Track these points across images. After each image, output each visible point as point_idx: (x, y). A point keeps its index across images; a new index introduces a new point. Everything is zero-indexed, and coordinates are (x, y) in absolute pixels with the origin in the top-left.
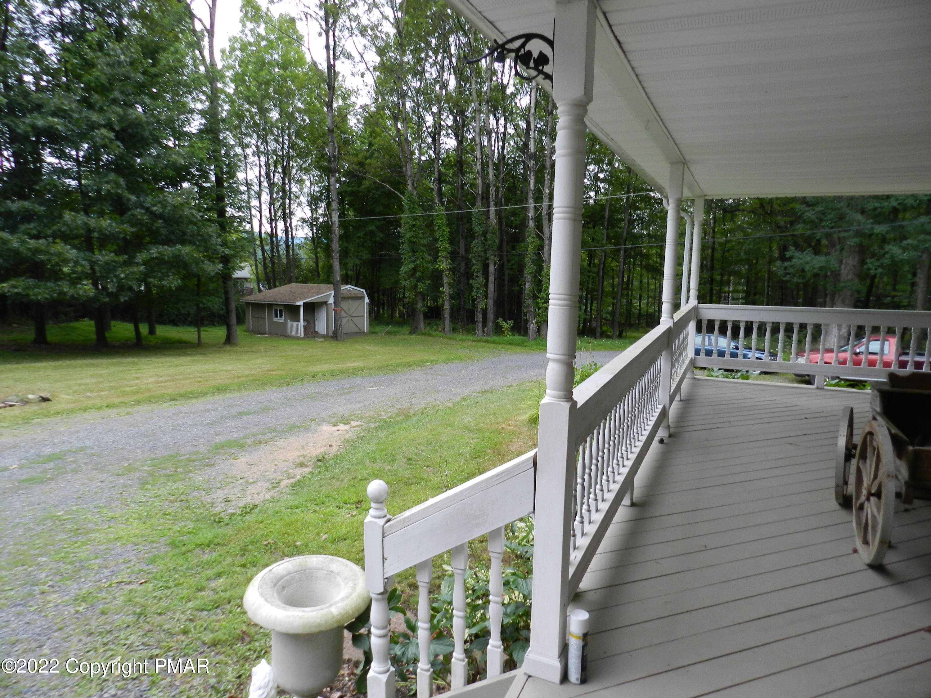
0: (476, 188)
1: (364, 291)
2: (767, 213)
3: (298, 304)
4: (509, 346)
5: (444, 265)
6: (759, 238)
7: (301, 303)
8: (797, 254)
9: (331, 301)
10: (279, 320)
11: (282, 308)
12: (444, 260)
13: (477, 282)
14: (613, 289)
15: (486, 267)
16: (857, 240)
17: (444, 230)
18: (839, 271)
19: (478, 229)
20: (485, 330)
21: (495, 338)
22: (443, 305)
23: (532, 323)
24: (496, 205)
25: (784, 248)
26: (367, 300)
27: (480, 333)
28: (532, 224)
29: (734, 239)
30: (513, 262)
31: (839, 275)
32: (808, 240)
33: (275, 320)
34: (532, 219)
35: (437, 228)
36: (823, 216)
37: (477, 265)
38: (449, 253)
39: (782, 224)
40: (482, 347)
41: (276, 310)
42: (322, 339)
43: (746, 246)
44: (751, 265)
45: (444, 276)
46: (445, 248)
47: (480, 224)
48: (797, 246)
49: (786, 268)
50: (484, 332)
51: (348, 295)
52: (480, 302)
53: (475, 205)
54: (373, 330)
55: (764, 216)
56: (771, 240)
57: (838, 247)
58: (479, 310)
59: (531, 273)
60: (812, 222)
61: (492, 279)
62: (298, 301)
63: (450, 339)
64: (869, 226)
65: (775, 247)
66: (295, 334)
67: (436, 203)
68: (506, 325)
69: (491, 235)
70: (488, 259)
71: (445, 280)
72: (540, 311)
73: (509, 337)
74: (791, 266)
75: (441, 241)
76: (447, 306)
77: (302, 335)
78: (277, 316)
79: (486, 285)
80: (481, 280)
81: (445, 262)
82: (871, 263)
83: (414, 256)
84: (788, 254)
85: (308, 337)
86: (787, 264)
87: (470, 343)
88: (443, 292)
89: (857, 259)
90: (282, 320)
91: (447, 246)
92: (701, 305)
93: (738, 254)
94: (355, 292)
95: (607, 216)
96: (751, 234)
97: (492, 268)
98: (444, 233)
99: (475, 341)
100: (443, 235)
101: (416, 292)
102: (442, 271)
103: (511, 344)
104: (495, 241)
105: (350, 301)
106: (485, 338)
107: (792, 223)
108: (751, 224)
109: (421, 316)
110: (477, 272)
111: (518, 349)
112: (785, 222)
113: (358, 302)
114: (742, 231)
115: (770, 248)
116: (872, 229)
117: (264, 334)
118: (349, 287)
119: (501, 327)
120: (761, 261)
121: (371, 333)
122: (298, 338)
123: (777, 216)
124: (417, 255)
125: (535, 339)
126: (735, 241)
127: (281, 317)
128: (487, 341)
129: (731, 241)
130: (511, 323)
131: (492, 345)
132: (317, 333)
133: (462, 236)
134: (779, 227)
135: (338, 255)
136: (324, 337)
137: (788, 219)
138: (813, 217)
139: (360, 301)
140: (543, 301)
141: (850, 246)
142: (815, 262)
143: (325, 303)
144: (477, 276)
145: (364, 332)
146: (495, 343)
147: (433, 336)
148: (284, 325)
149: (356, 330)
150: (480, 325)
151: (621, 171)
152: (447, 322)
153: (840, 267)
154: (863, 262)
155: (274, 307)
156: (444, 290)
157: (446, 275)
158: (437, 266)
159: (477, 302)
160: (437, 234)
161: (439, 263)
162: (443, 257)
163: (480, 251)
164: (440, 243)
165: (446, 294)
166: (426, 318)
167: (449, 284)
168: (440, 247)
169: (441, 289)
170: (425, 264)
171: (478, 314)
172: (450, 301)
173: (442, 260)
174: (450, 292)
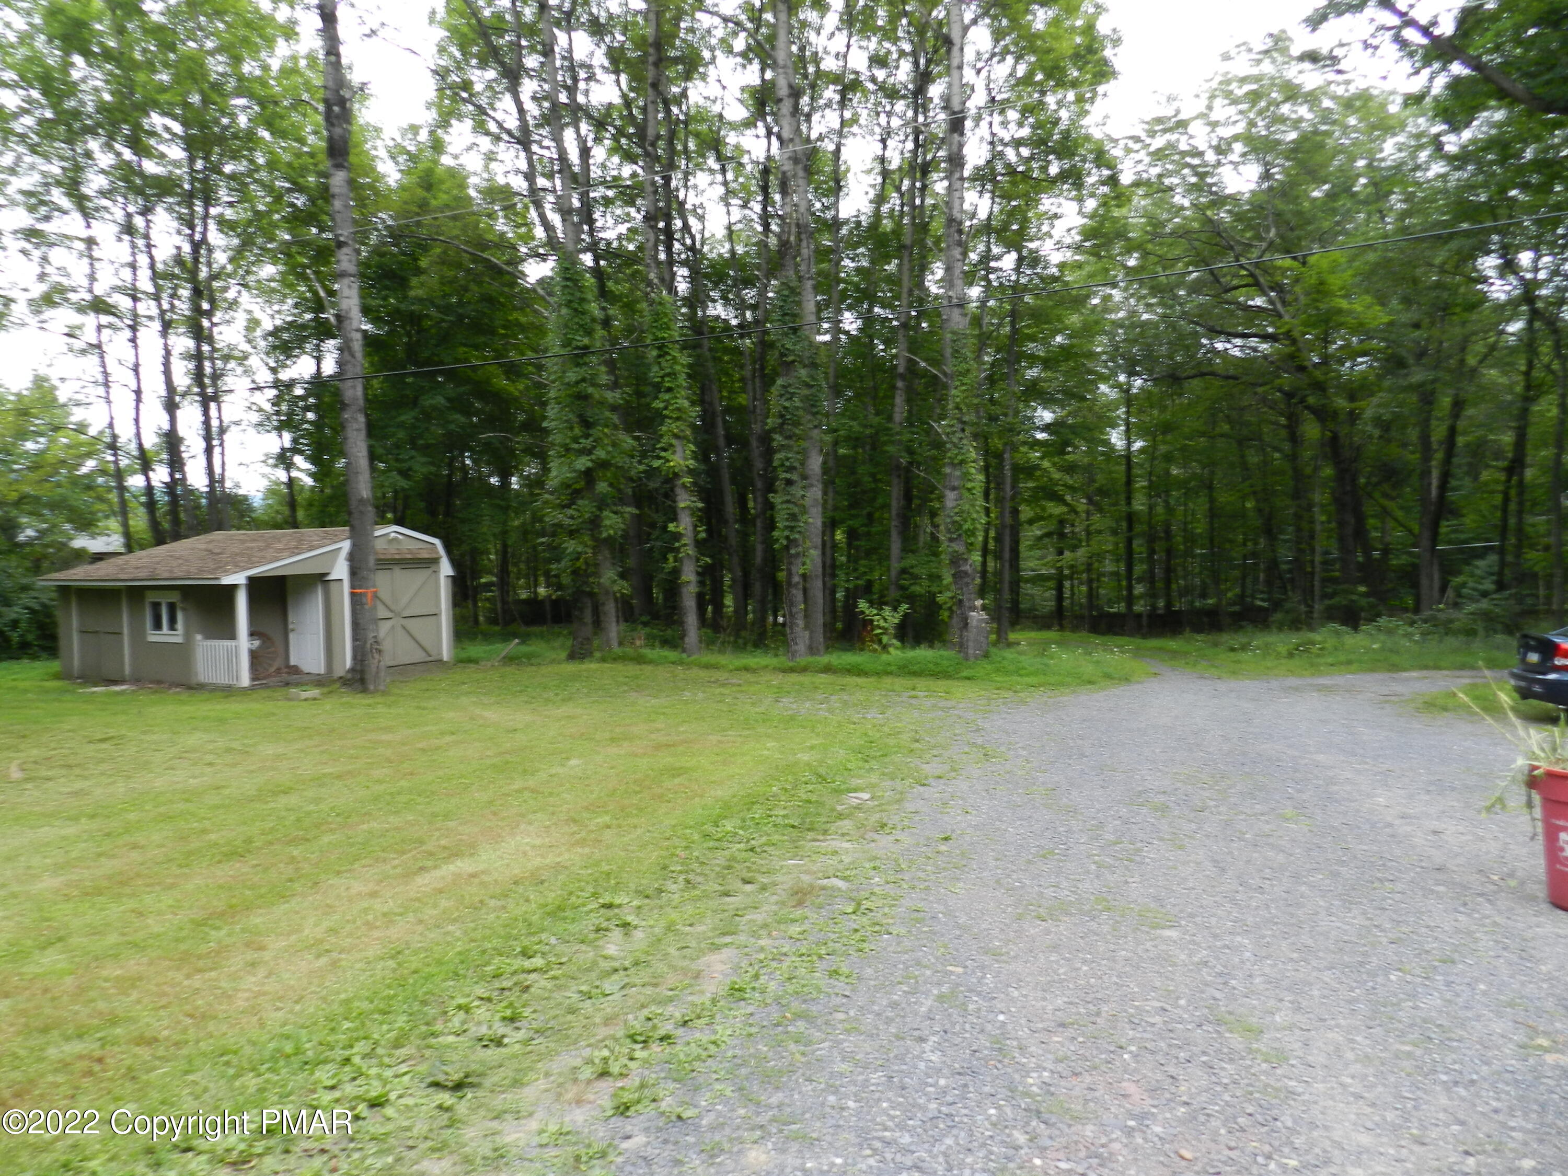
1: (437, 541)
3: (227, 580)
5: (678, 458)
7: (239, 578)
9: (340, 571)
10: (165, 636)
11: (175, 597)
12: (678, 444)
13: (790, 496)
22: (677, 574)
23: (973, 608)
26: (446, 569)
27: (801, 645)
33: (154, 637)
35: (654, 354)
38: (691, 424)
41: (156, 606)
42: (315, 692)
45: (679, 491)
46: (682, 410)
51: (392, 552)
52: (798, 555)
54: (464, 655)
58: (795, 579)
61: (815, 492)
62: (228, 573)
66: (223, 680)
67: (650, 284)
68: (884, 618)
71: (683, 501)
73: (897, 653)
75: (669, 390)
76: (689, 575)
77: (245, 680)
78: (158, 626)
81: (679, 449)
83: (587, 436)
85: (266, 687)
87: (777, 679)
88: (677, 536)
90: (177, 637)
91: (687, 403)
94: (413, 545)
97: (814, 463)
98: (678, 369)
99: (792, 670)
100: (674, 376)
101: (595, 539)
102: (671, 479)
105: (397, 571)
109: (610, 608)
110: (791, 469)
113: (419, 576)
117: (115, 682)
118: (393, 530)
119: (869, 626)
121: (463, 662)
122: (228, 691)
124: (596, 432)
125: (985, 654)
127: (172, 627)
130: (897, 614)
132: (296, 670)
135: (362, 419)
136: (319, 681)
139: (429, 571)
143: (321, 579)
145: (440, 661)
147: (651, 662)
148: (184, 652)
149: (420, 656)
150: (800, 622)
152: (691, 619)
155: (151, 597)
156: (681, 529)
157: (684, 486)
158: (656, 463)
159: (792, 556)
160: (654, 374)
161: (663, 454)
162: (676, 436)
163: (797, 408)
164: (667, 396)
165: (685, 541)
166: (627, 614)
167: (693, 511)
168: (666, 408)
169: (671, 527)
170: (620, 460)
171: (794, 591)
172: (698, 560)
173: (671, 445)
174: (696, 533)
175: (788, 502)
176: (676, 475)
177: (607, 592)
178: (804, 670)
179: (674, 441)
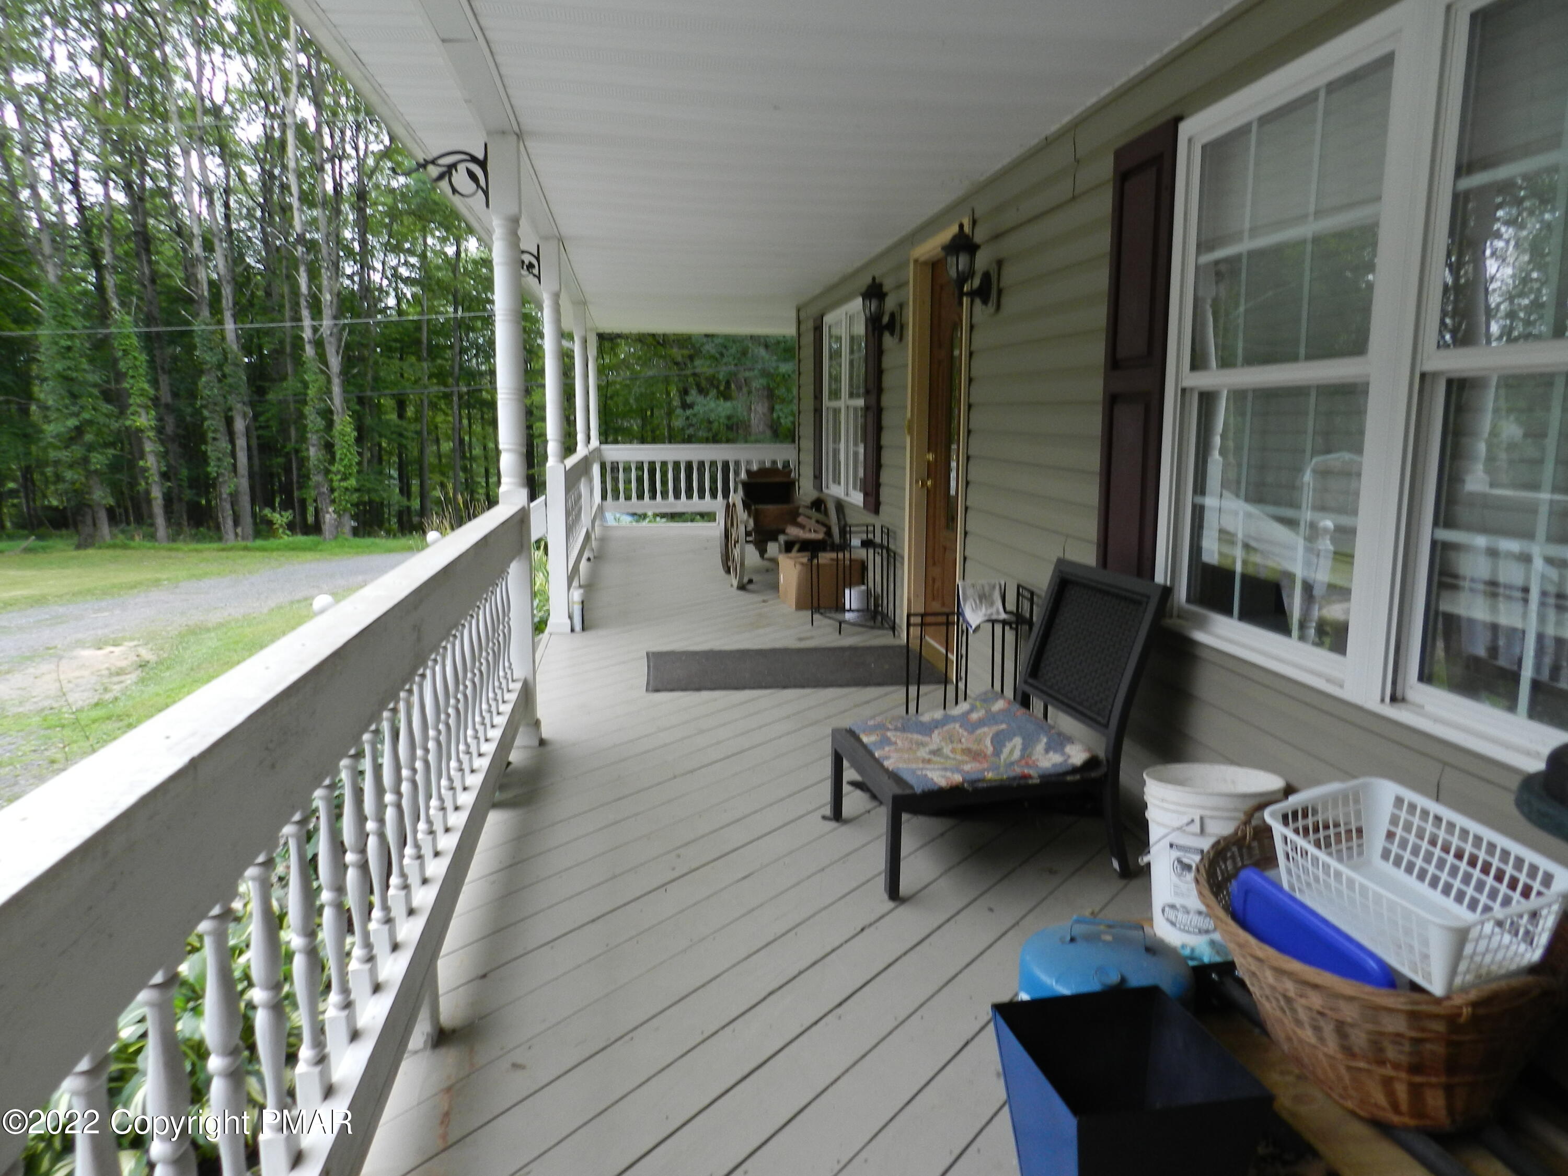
0: (197, 287)
2: (659, 343)
4: (292, 553)
5: (143, 420)
6: (651, 378)
8: (700, 399)
12: (142, 412)
13: (217, 447)
14: (440, 461)
15: (229, 422)
16: (763, 381)
17: (135, 358)
18: (749, 420)
19: (210, 358)
20: (239, 530)
21: (259, 543)
22: (148, 492)
23: (328, 512)
24: (235, 317)
25: (685, 392)
27: (231, 535)
28: (309, 351)
29: (619, 379)
30: (268, 415)
31: (749, 426)
32: (713, 381)
34: (310, 342)
35: (120, 354)
36: (724, 351)
37: (213, 419)
38: (151, 399)
39: (679, 359)
40: (242, 557)
43: (636, 390)
44: (644, 419)
45: (145, 440)
46: (143, 389)
47: (211, 349)
48: (701, 391)
49: (687, 418)
50: (236, 535)
52: (225, 482)
53: (198, 314)
55: (655, 347)
56: (667, 381)
57: (745, 390)
58: (224, 496)
59: (317, 431)
60: (713, 358)
61: (241, 442)
63: (170, 550)
64: (774, 364)
65: (674, 392)
67: (114, 309)
68: (280, 518)
69: (232, 368)
70: (230, 409)
71: (148, 447)
72: (336, 494)
73: (287, 539)
74: (695, 415)
75: (133, 377)
76: (157, 494)
79: (233, 454)
80: (224, 444)
81: (143, 414)
82: (781, 410)
83: (75, 404)
84: (689, 399)
86: (689, 412)
87: (215, 554)
88: (145, 470)
89: (766, 405)
91: (146, 386)
92: (604, 447)
93: (626, 402)
95: (425, 341)
96: (640, 372)
97: (240, 425)
98: (138, 363)
99: (224, 549)
100: (135, 367)
101: (86, 470)
102: (140, 430)
103: (293, 549)
104: (240, 378)
106: (243, 543)
107: (691, 358)
108: (639, 358)
109: (103, 516)
110: (215, 431)
111: (309, 555)
112: (683, 356)
114: (628, 368)
115: (668, 394)
116: (778, 367)
119: (270, 523)
120: (656, 412)
123: (672, 347)
124: (82, 401)
125: (336, 538)
126: (620, 383)
128: (246, 549)
129: (614, 383)
130: (288, 516)
131: (258, 554)
133: (163, 369)
134: (677, 364)
137: (686, 352)
138: (713, 351)
140: (339, 477)
141: (758, 390)
142: (720, 409)
144: (214, 439)
146: (263, 549)
150: (230, 522)
151: (439, 268)
152: (160, 521)
153: (749, 415)
154: (772, 409)
156: (149, 464)
157: (149, 437)
158: (128, 423)
159: (220, 483)
160: (122, 366)
161: (132, 417)
162: (139, 406)
163: (215, 396)
164: (131, 381)
165: (151, 472)
166: (113, 517)
167: (157, 454)
168: (132, 388)
169: (141, 463)
170: (102, 420)
171: (224, 504)
172: (162, 484)
173: (137, 412)
174: (159, 467)
175: (215, 450)
176: (142, 431)
177: (99, 504)
178: (231, 549)
179: (139, 410)
